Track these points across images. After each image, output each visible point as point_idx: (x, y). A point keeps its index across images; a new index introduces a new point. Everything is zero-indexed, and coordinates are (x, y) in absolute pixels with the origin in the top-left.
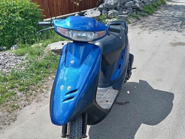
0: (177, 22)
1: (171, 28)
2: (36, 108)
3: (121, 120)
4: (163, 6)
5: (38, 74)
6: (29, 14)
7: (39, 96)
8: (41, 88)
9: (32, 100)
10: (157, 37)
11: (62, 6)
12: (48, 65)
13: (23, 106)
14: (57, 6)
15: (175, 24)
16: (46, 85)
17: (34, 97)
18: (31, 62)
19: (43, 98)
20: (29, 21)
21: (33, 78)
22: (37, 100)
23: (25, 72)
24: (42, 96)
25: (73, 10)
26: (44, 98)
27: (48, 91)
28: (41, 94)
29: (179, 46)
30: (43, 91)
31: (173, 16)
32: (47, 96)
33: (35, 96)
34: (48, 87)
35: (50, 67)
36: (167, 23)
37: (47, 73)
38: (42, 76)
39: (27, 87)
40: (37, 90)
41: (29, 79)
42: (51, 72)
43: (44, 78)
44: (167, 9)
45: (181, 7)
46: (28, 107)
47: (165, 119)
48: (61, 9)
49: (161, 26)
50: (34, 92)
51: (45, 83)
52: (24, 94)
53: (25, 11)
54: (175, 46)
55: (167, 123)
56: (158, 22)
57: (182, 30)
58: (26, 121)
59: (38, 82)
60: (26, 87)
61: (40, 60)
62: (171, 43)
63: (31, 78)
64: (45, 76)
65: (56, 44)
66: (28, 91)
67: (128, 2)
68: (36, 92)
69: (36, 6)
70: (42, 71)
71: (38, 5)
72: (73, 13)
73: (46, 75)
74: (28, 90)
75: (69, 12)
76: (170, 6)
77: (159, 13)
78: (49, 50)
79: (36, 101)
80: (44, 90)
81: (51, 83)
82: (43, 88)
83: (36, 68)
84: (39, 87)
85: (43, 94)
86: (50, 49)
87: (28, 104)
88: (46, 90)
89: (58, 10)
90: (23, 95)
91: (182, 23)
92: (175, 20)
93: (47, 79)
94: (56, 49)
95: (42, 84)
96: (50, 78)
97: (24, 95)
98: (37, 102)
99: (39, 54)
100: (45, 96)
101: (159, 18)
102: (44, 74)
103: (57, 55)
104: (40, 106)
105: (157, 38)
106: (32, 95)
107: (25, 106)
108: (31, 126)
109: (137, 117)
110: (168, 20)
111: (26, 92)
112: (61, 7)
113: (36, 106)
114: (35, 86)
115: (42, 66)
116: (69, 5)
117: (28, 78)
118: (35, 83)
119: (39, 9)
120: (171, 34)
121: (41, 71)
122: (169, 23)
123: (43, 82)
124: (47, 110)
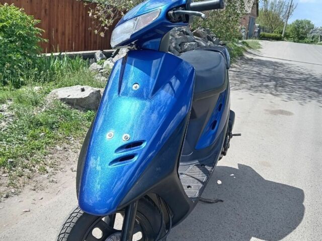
0: (267, 81)
1: (260, 89)
2: (34, 202)
3: (213, 230)
4: (239, 58)
5: (35, 137)
6: (17, 34)
7: (38, 179)
8: (41, 165)
9: (24, 186)
10: (242, 99)
11: (72, 35)
12: (53, 124)
13: (5, 196)
14: (63, 34)
15: (265, 84)
16: (51, 159)
17: (26, 180)
18: (19, 116)
19: (46, 183)
20: (15, 47)
21: (25, 145)
22: (35, 187)
23: (7, 132)
24: (44, 179)
25: (91, 46)
26: (49, 184)
27: (57, 171)
28: (43, 176)
29: (281, 115)
30: (46, 170)
31: (259, 74)
32: (54, 180)
33: (29, 178)
34: (56, 164)
35: (57, 127)
36: (252, 81)
37: (53, 138)
38: (43, 142)
39: (12, 160)
40: (33, 168)
41: (17, 145)
42: (61, 136)
43: (47, 147)
44: (247, 63)
45: (268, 63)
46: (14, 199)
47: (295, 231)
48: (70, 40)
49: (244, 85)
50: (28, 170)
51: (49, 155)
52: (4, 172)
53: (11, 27)
54: (275, 115)
55: (300, 237)
56: (237, 79)
57: (278, 93)
58: (13, 227)
59: (35, 153)
60: (9, 160)
61: (38, 113)
62: (267, 110)
63: (20, 143)
64: (49, 143)
65: (68, 90)
66: (13, 169)
67: (188, 43)
68: (30, 170)
69: (32, 21)
70: (43, 134)
71: (35, 20)
72: (90, 50)
73: (50, 141)
74: (14, 167)
75: (83, 49)
76: (251, 60)
77: (235, 67)
78: (55, 98)
79: (33, 188)
80: (47, 168)
81: (61, 157)
82: (45, 164)
83: (29, 127)
84: (38, 162)
85: (46, 175)
86: (57, 96)
87: (15, 194)
88: (52, 169)
89: (65, 41)
90: (3, 175)
91: (277, 84)
92: (264, 78)
93: (52, 149)
94: (69, 98)
95: (44, 158)
96: (58, 147)
97: (5, 175)
98: (34, 190)
99: (36, 103)
100: (51, 179)
101: (237, 74)
102: (47, 139)
103: (71, 108)
104: (42, 199)
105: (242, 101)
106: (22, 175)
107: (7, 197)
108: (24, 237)
109: (242, 225)
110: (252, 79)
111: (11, 169)
112: (70, 37)
113: (32, 197)
114: (28, 160)
115: (41, 124)
116: (85, 36)
117: (13, 144)
118: (29, 154)
119: (37, 28)
120: (263, 97)
121: (40, 133)
122: (255, 83)
123: (45, 153)
124: (57, 206)
